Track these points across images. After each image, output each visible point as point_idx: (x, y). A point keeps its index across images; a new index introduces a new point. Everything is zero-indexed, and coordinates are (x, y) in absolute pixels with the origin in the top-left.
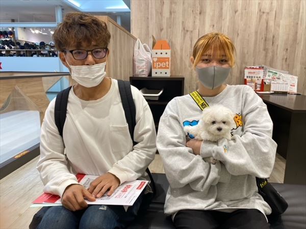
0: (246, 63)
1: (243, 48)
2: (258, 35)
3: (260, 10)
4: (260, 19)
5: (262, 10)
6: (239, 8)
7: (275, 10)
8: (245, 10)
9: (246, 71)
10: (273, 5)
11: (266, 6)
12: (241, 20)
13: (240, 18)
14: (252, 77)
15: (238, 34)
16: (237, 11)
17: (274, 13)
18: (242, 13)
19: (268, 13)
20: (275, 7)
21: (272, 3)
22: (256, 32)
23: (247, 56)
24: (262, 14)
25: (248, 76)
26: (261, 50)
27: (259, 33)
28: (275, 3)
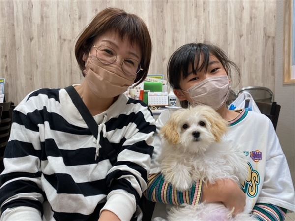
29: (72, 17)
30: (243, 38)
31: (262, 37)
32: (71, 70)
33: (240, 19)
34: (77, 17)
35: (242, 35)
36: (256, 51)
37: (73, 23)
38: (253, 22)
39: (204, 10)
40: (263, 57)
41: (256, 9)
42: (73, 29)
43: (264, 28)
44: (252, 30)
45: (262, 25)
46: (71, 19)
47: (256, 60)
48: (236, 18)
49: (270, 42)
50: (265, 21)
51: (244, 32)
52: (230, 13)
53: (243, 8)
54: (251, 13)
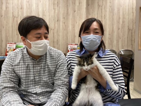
0: (8, 41)
1: (6, 33)
2: (13, 28)
3: (13, 16)
4: (14, 20)
5: (14, 16)
6: (3, 15)
7: (20, 16)
8: (6, 15)
9: (8, 45)
10: (19, 13)
11: (16, 14)
12: (5, 20)
13: (4, 19)
14: (11, 48)
15: (4, 27)
16: (2, 16)
17: (20, 17)
18: (5, 17)
19: (17, 17)
20: (20, 14)
21: (18, 13)
22: (12, 26)
23: (9, 37)
24: (14, 17)
25: (9, 47)
26: (16, 35)
27: (13, 27)
28: (20, 13)
29: (55, 20)
30: (120, 30)
31: (127, 30)
32: (54, 41)
33: (118, 22)
34: (57, 20)
35: (119, 29)
36: (125, 35)
37: (55, 22)
38: (124, 23)
39: (104, 18)
40: (128, 38)
41: (125, 18)
42: (55, 25)
43: (128, 26)
44: (123, 27)
45: (127, 25)
46: (54, 21)
47: (125, 39)
48: (117, 21)
49: (130, 31)
50: (128, 24)
51: (120, 28)
52: (115, 20)
53: (120, 18)
54: (123, 20)
